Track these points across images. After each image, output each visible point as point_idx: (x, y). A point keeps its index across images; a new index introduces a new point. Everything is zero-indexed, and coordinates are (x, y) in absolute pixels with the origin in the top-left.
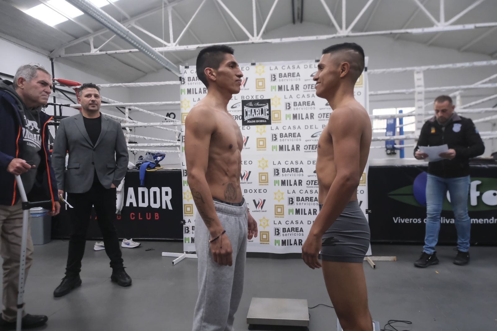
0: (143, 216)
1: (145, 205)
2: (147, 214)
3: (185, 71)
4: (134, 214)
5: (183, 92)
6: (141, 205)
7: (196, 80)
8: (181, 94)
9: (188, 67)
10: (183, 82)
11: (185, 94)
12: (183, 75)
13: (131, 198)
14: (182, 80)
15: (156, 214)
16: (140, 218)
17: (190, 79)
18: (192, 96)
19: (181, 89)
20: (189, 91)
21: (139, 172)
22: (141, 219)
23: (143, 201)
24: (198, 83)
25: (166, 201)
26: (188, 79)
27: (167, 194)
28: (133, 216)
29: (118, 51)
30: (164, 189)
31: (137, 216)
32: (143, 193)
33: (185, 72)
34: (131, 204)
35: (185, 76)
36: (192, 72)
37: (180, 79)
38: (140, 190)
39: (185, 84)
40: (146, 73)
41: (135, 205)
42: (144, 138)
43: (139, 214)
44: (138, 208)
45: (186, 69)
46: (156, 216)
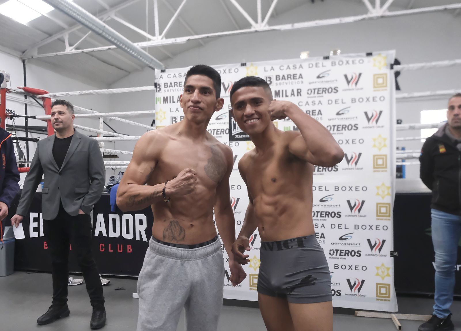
0: (114, 248)
1: (117, 235)
2: (118, 245)
3: (161, 75)
4: (103, 246)
5: (158, 101)
6: (112, 234)
7: (174, 87)
8: (156, 103)
9: (165, 70)
10: (158, 89)
11: (160, 103)
12: (159, 81)
13: (100, 226)
14: (158, 87)
15: (128, 246)
16: (110, 251)
17: (167, 85)
18: (168, 105)
19: (156, 98)
20: (165, 100)
21: (110, 195)
22: (112, 251)
23: (114, 231)
24: (177, 90)
25: (140, 230)
26: (165, 85)
27: (141, 222)
28: (102, 247)
29: (95, 49)
30: (139, 217)
31: (107, 248)
32: (114, 220)
33: (161, 77)
34: (101, 233)
35: (161, 82)
36: (169, 76)
37: (156, 85)
38: (111, 216)
39: (161, 91)
40: (129, 73)
41: (105, 234)
42: (121, 152)
43: (110, 245)
44: (109, 239)
45: (162, 74)
46: (128, 248)
